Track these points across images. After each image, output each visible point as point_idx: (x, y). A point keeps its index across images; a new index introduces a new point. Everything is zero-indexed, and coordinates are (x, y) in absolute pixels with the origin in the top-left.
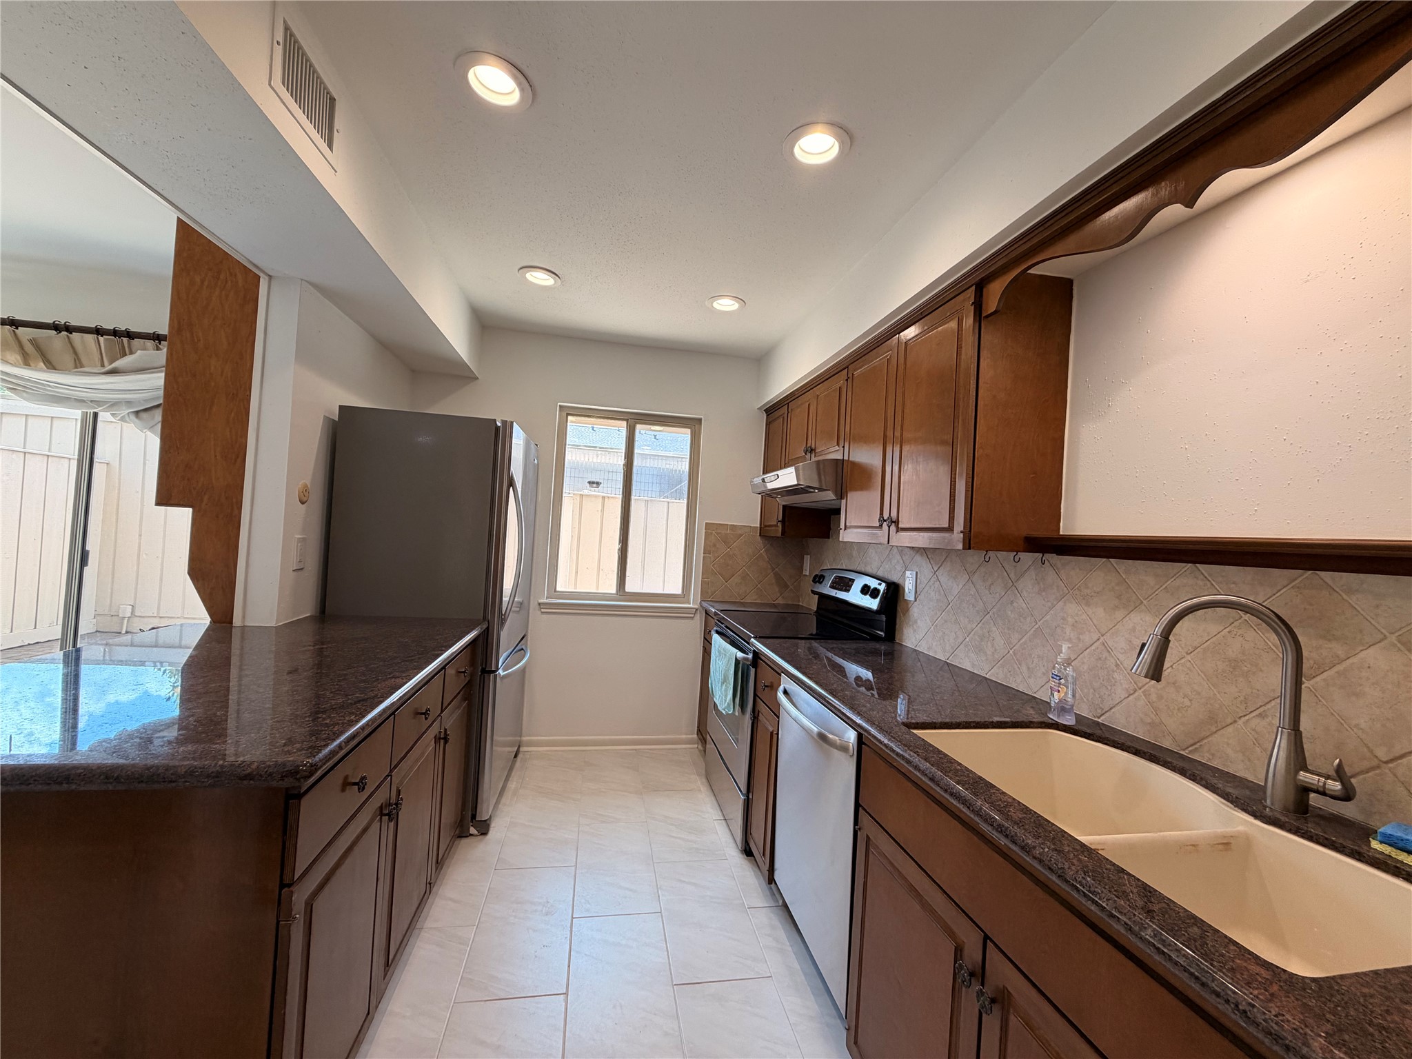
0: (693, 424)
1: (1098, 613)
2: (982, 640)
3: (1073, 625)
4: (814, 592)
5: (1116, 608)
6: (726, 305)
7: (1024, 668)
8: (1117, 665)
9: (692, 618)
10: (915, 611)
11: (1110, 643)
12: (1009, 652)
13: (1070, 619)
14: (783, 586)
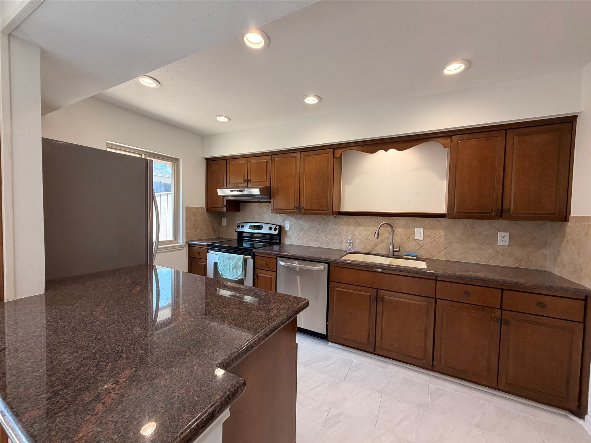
0: (175, 161)
1: (352, 228)
2: (317, 238)
4: (236, 231)
5: (355, 226)
6: (222, 119)
7: (332, 243)
8: (356, 238)
9: (183, 249)
10: (289, 233)
11: (355, 234)
12: (327, 240)
13: (345, 230)
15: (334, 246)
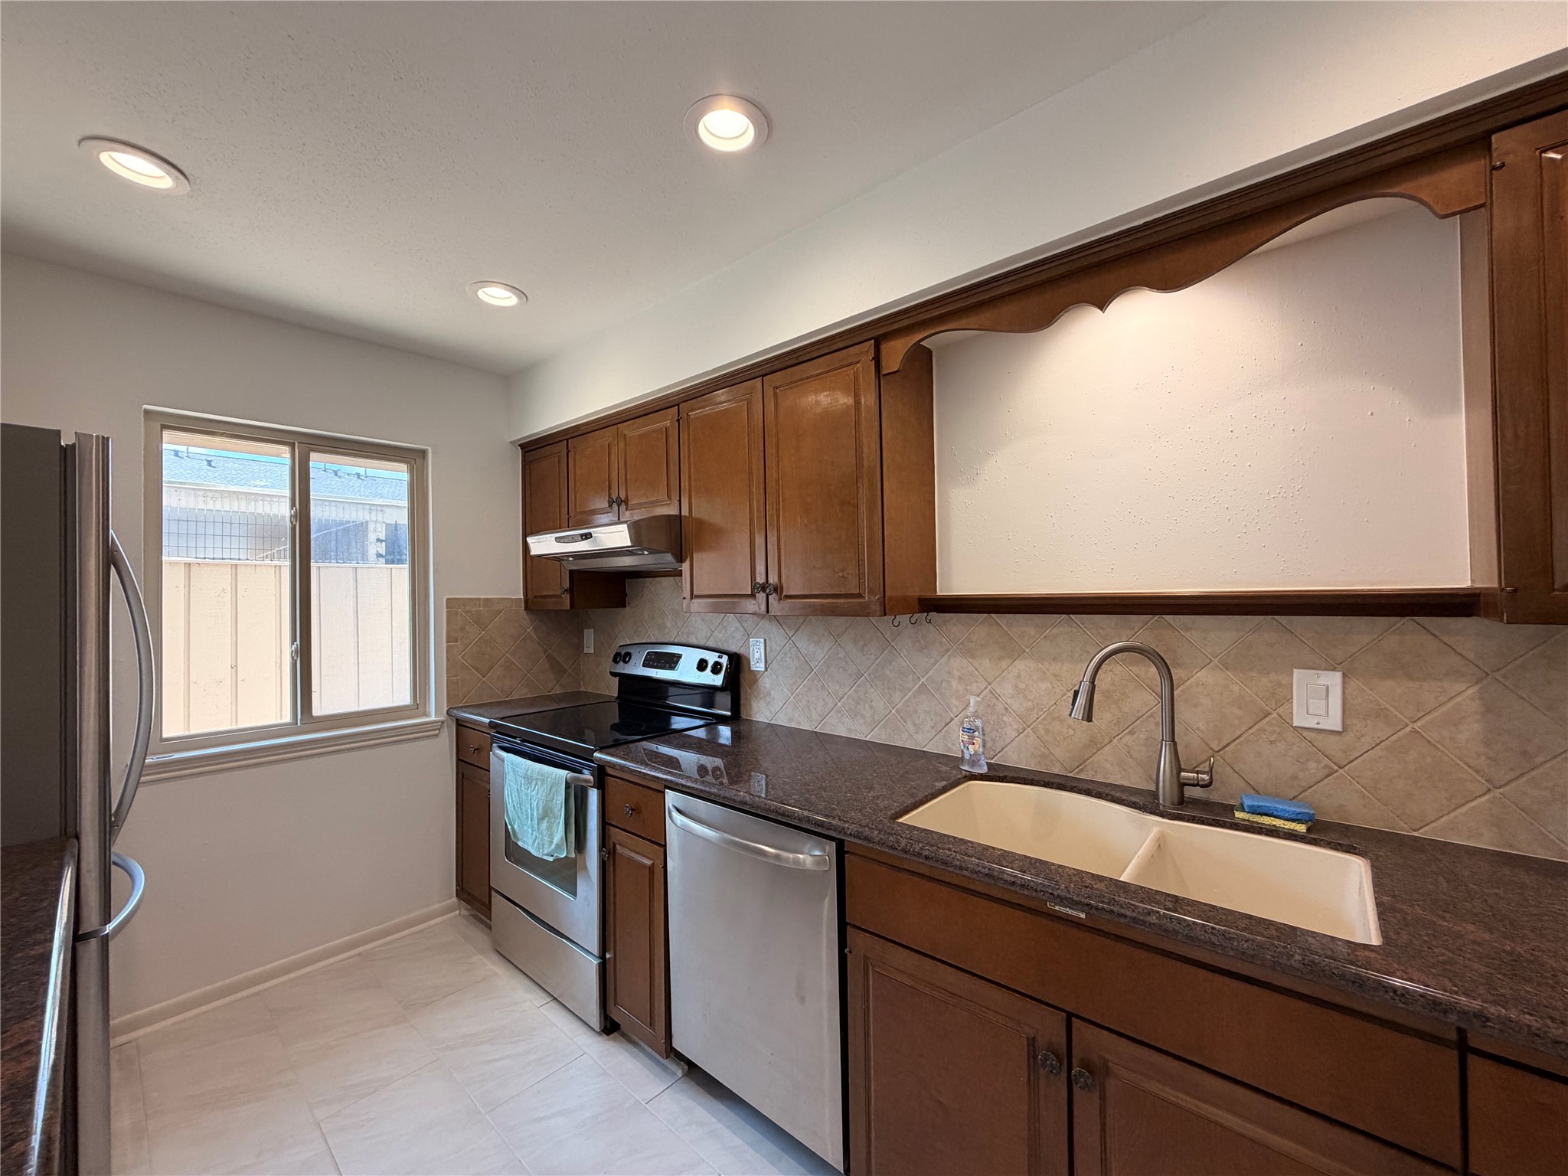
0: (413, 458)
1: (985, 664)
2: (858, 704)
3: (960, 678)
4: (614, 674)
5: (1001, 658)
6: (498, 296)
7: (910, 726)
8: (1006, 709)
9: (437, 735)
10: (766, 682)
11: (998, 691)
12: (891, 711)
13: (957, 674)
14: (558, 669)
15: (919, 737)
